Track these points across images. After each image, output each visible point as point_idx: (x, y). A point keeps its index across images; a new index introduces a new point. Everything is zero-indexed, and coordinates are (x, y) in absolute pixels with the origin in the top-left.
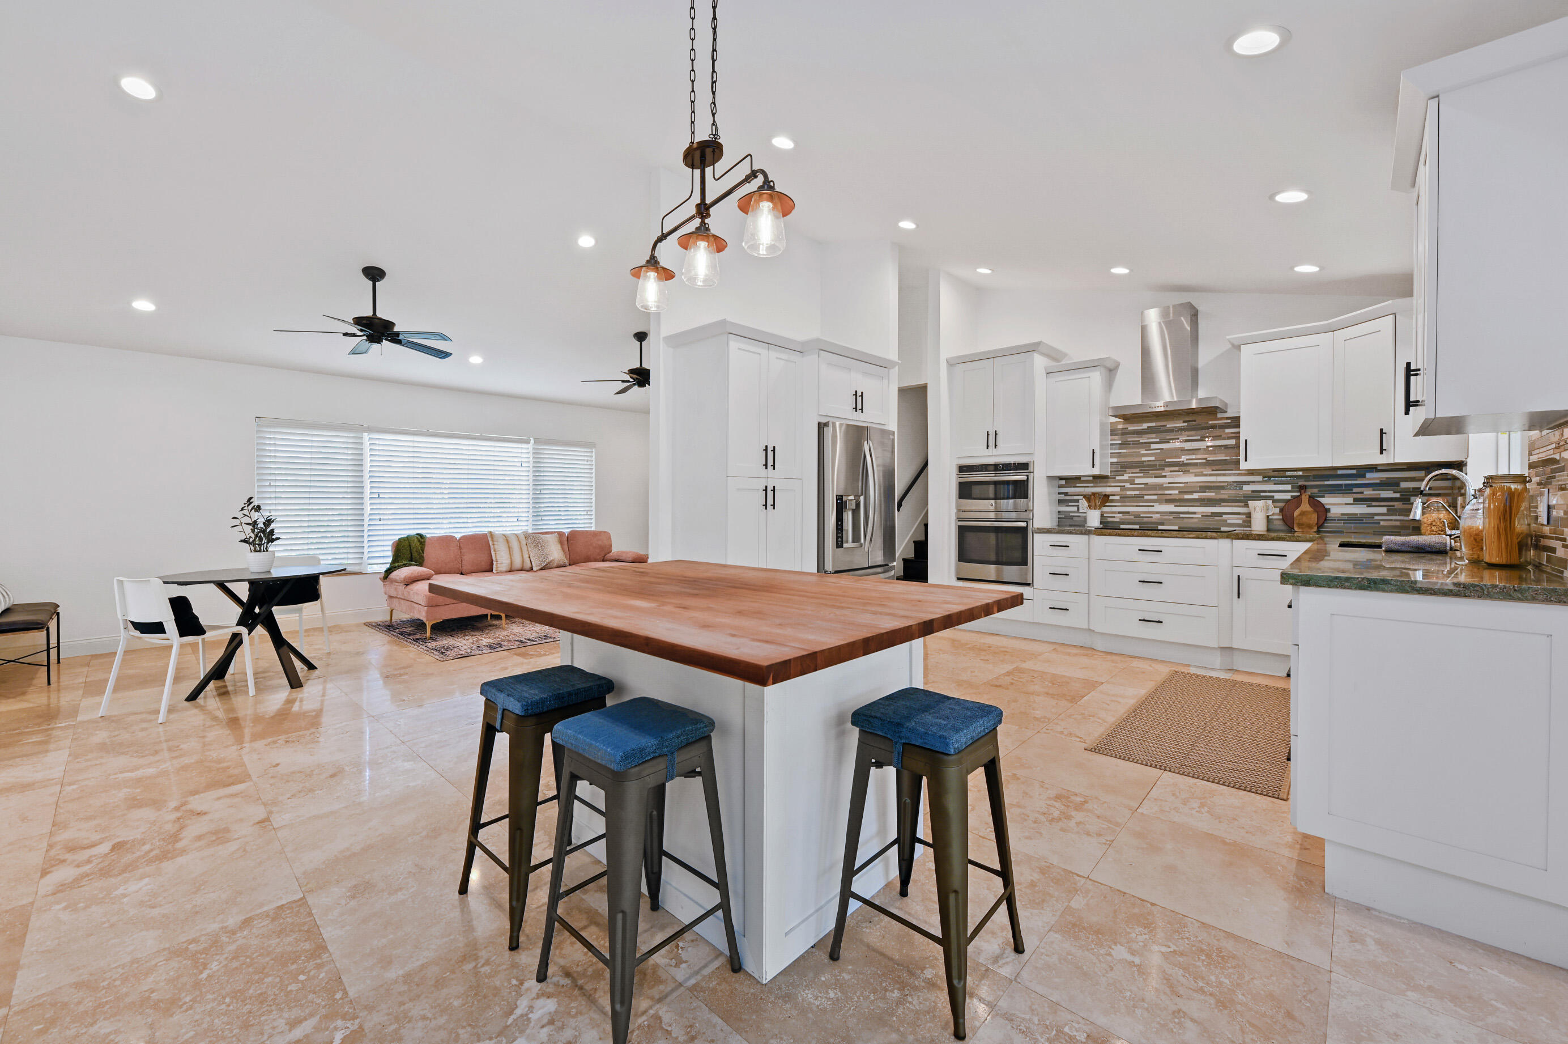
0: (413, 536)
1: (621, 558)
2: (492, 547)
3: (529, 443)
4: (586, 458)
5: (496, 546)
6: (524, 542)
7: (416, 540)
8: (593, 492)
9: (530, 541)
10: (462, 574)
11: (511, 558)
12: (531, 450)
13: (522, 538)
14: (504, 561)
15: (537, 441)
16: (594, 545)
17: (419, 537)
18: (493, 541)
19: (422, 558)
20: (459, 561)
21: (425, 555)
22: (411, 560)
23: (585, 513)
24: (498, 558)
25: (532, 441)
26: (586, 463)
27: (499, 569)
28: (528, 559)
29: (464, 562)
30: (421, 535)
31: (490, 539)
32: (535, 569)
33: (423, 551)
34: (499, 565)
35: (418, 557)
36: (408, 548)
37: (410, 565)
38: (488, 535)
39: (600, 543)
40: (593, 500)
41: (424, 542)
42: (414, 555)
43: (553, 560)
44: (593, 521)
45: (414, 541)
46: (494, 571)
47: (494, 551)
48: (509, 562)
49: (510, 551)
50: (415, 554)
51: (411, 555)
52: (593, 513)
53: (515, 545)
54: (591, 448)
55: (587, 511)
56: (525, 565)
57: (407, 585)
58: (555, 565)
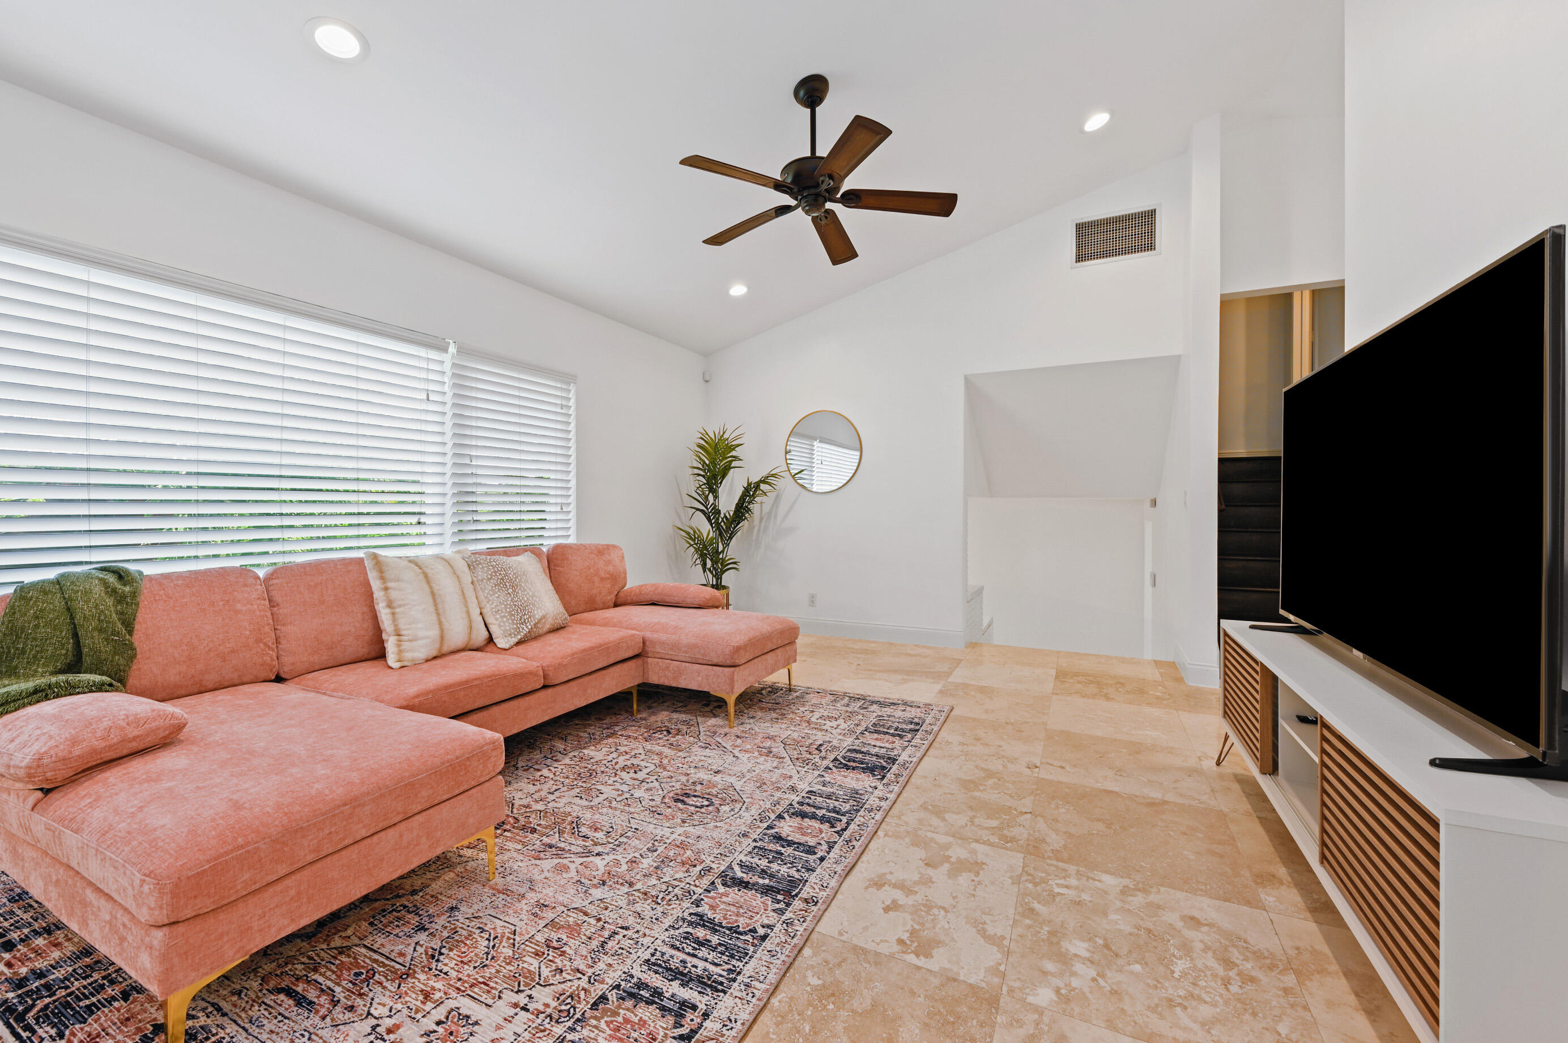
0: (88, 576)
1: (668, 599)
2: (378, 594)
3: (445, 350)
4: (559, 402)
5: (394, 594)
6: (467, 578)
7: (98, 590)
8: (572, 468)
9: (481, 574)
10: (279, 679)
11: (440, 623)
12: (447, 367)
13: (462, 566)
14: (421, 634)
15: (461, 351)
16: (602, 574)
17: (111, 579)
18: (383, 579)
19: (128, 651)
20: (270, 641)
21: (138, 639)
22: (75, 666)
23: (558, 509)
24: (402, 624)
25: (452, 349)
26: (559, 410)
27: (408, 655)
28: (481, 618)
29: (284, 645)
30: (121, 575)
31: (372, 576)
32: (501, 642)
33: (129, 626)
34: (405, 645)
35: (106, 649)
36: (64, 619)
37: (71, 690)
38: (368, 564)
39: (610, 568)
40: (573, 484)
41: (134, 594)
42: (86, 642)
43: (544, 617)
44: (572, 524)
45: (87, 592)
46: (392, 659)
47: (390, 605)
48: (435, 633)
49: (436, 605)
50: (92, 641)
51: (78, 645)
52: (572, 508)
53: (446, 585)
54: (569, 384)
55: (562, 505)
56: (473, 636)
57: (47, 792)
58: (548, 626)
